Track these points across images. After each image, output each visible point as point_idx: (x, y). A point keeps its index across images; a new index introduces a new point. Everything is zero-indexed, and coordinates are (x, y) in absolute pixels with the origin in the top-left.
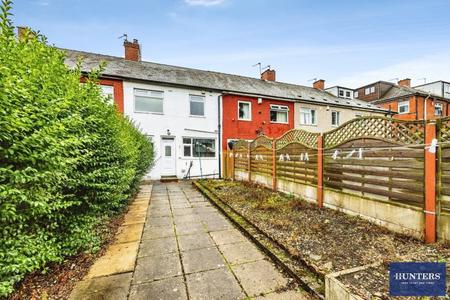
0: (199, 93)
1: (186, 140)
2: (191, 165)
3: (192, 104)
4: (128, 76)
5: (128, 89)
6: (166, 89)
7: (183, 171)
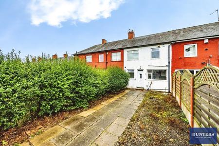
0: (156, 46)
1: (149, 71)
2: (151, 83)
3: (152, 53)
4: (126, 47)
5: (125, 51)
6: (139, 49)
7: (147, 86)
